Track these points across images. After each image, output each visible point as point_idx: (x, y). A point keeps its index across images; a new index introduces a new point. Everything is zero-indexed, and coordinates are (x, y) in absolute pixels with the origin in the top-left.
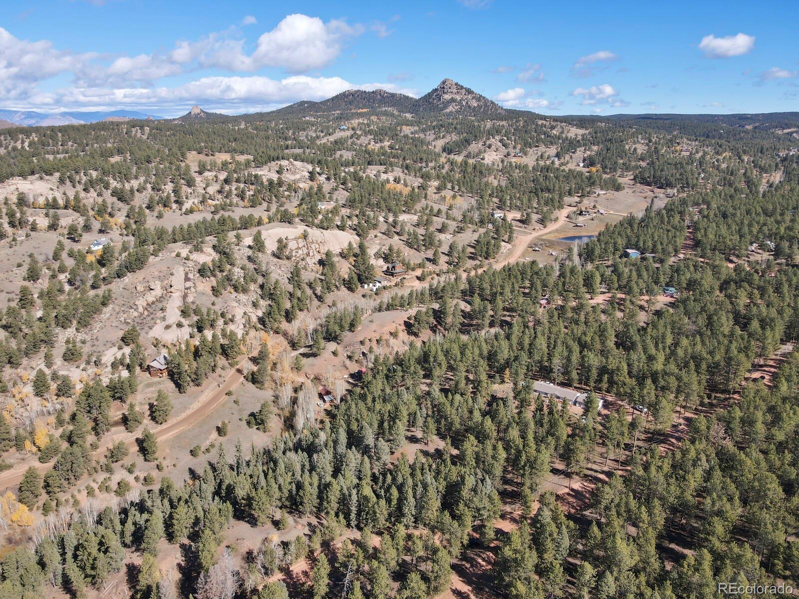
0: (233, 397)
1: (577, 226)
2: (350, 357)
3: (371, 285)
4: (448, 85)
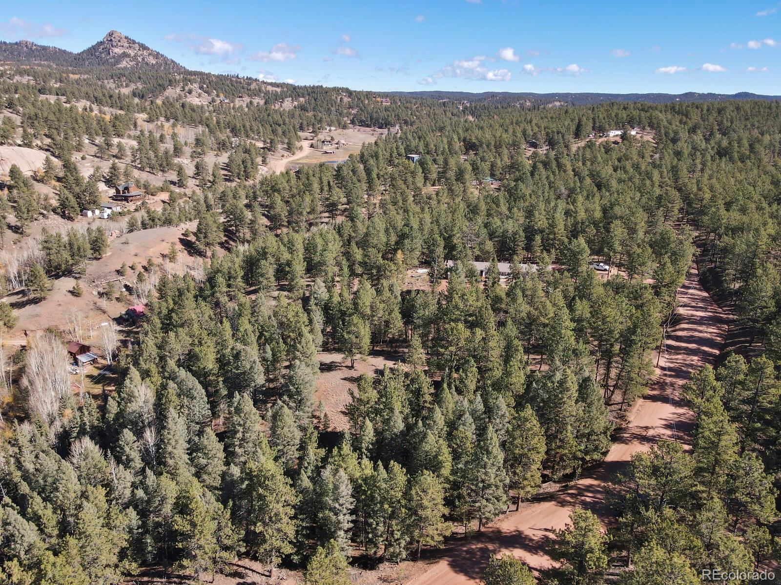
1: (326, 153)
2: (104, 295)
3: (97, 212)
4: (117, 38)
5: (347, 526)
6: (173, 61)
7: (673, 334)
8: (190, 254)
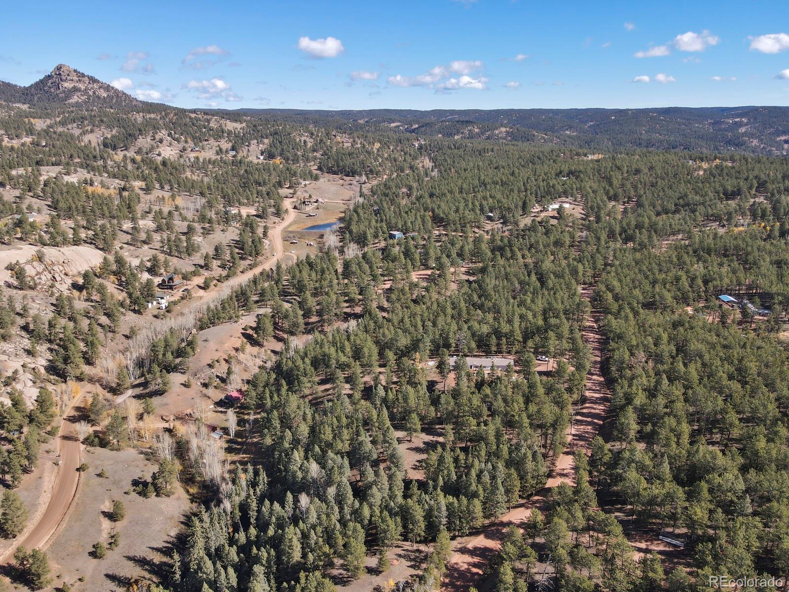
0: (91, 471)
1: (310, 216)
2: (205, 385)
3: (155, 303)
4: (65, 71)
5: (444, 523)
6: (124, 94)
7: (581, 411)
8: (252, 345)
